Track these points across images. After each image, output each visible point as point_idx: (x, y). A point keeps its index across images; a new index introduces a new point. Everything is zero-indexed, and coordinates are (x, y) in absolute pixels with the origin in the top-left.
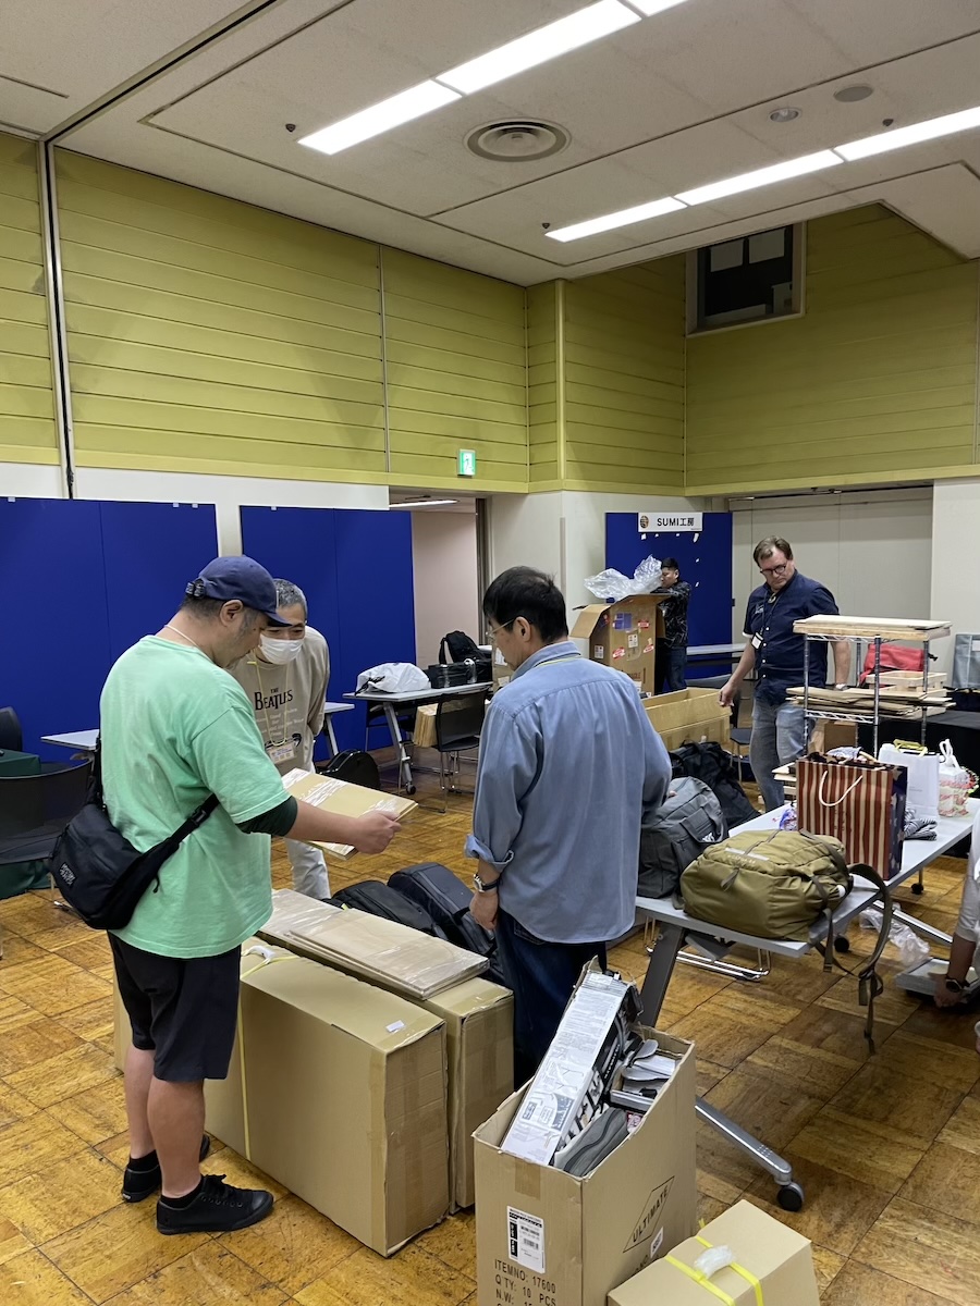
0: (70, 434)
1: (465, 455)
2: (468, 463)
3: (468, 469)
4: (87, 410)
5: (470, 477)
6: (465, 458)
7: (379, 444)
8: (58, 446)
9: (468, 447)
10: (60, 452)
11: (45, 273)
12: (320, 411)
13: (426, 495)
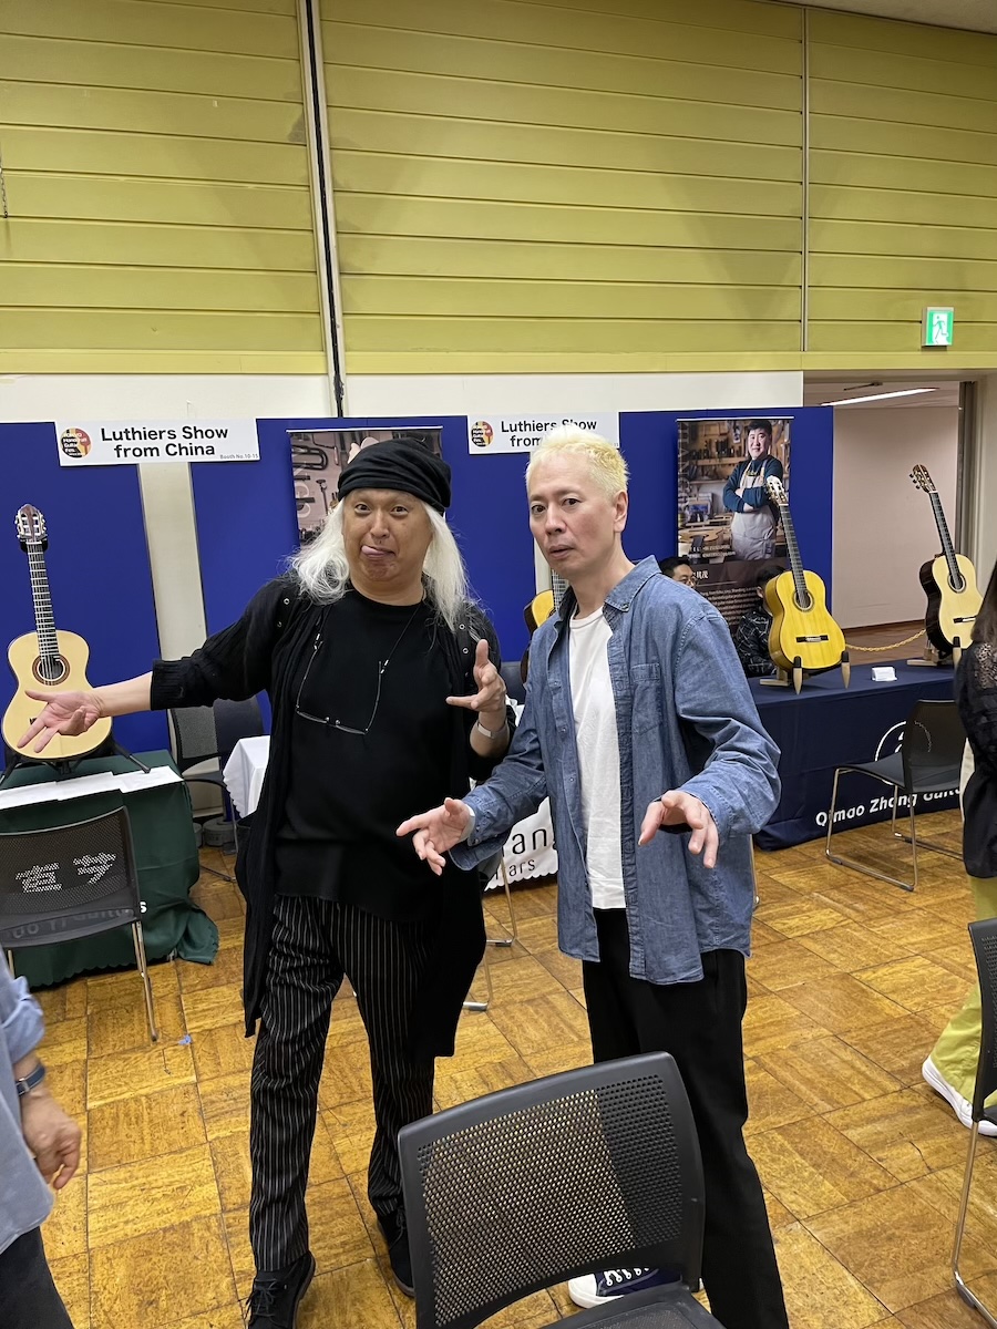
0: (339, 331)
1: (935, 316)
2: (940, 326)
3: (940, 336)
4: (366, 298)
5: (943, 348)
6: (935, 321)
7: (791, 308)
8: (324, 349)
9: (942, 303)
10: (326, 356)
11: (304, 115)
12: (698, 268)
13: (875, 381)
